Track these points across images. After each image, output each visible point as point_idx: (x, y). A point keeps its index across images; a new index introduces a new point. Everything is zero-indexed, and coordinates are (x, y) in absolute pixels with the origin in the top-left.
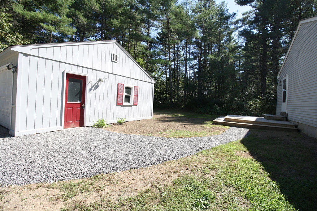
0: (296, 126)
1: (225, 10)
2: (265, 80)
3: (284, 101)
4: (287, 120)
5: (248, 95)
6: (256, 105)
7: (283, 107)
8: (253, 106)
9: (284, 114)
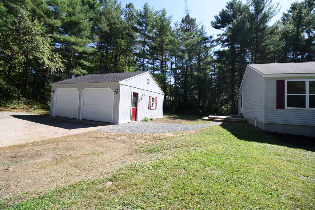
0: (246, 120)
1: (204, 33)
2: (234, 89)
3: (242, 107)
4: (243, 118)
5: (222, 101)
6: (227, 109)
7: (241, 110)
8: (225, 109)
9: (241, 114)
